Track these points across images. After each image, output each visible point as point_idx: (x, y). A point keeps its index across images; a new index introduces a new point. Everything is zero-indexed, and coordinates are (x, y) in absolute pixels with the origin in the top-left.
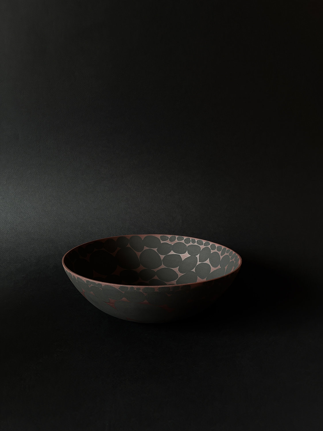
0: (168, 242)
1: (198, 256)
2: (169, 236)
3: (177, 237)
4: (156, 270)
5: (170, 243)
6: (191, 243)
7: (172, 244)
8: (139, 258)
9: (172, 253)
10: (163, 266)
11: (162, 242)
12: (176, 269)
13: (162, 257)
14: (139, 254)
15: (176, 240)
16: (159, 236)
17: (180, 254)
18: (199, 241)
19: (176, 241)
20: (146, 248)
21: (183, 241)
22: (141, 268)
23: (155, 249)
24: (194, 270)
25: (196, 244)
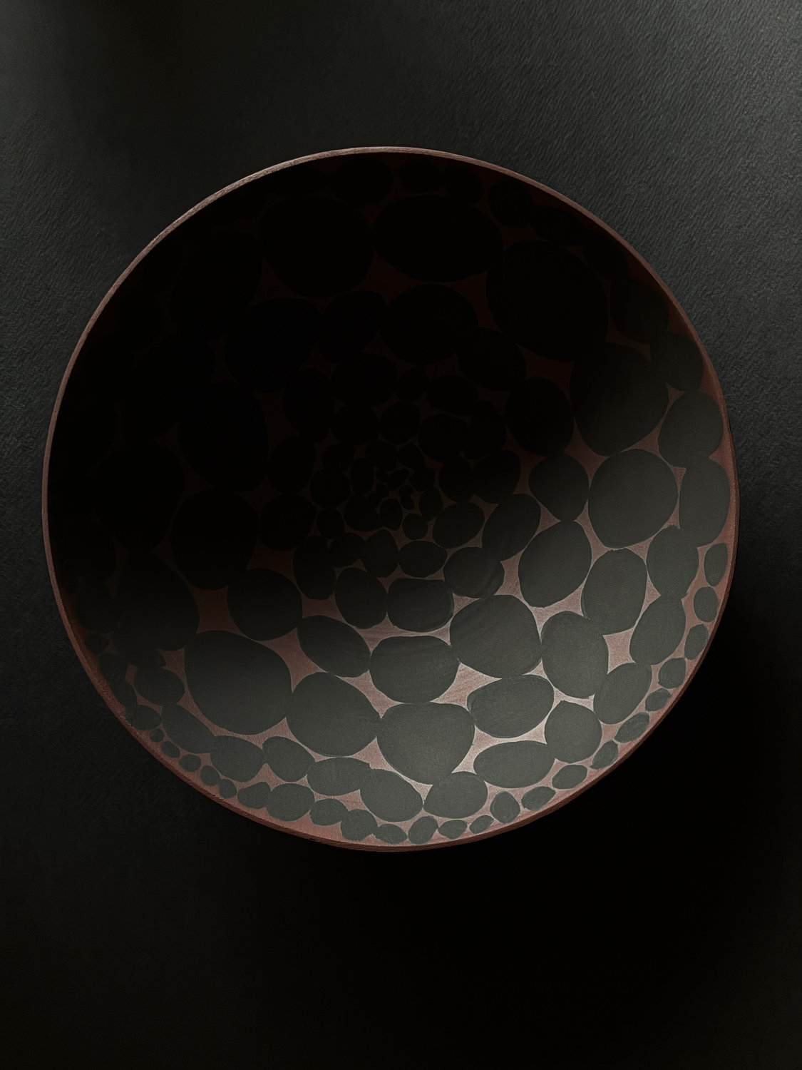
0: (699, 581)
1: (589, 703)
2: (721, 591)
3: (710, 627)
4: (584, 521)
5: (692, 590)
6: (654, 686)
7: (683, 600)
8: (637, 446)
9: (651, 595)
10: (599, 550)
11: (702, 551)
12: (572, 603)
13: (641, 550)
14: (651, 443)
15: (698, 622)
16: (729, 536)
17: (633, 629)
18: (642, 728)
19: (692, 621)
20: (679, 473)
21: (679, 653)
22: (592, 462)
23: (673, 521)
24: (539, 671)
25: (641, 708)
